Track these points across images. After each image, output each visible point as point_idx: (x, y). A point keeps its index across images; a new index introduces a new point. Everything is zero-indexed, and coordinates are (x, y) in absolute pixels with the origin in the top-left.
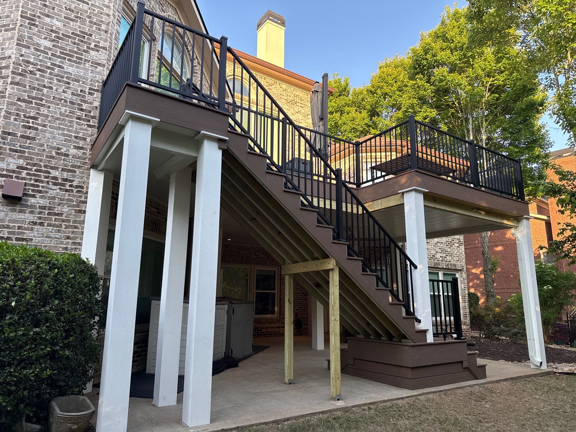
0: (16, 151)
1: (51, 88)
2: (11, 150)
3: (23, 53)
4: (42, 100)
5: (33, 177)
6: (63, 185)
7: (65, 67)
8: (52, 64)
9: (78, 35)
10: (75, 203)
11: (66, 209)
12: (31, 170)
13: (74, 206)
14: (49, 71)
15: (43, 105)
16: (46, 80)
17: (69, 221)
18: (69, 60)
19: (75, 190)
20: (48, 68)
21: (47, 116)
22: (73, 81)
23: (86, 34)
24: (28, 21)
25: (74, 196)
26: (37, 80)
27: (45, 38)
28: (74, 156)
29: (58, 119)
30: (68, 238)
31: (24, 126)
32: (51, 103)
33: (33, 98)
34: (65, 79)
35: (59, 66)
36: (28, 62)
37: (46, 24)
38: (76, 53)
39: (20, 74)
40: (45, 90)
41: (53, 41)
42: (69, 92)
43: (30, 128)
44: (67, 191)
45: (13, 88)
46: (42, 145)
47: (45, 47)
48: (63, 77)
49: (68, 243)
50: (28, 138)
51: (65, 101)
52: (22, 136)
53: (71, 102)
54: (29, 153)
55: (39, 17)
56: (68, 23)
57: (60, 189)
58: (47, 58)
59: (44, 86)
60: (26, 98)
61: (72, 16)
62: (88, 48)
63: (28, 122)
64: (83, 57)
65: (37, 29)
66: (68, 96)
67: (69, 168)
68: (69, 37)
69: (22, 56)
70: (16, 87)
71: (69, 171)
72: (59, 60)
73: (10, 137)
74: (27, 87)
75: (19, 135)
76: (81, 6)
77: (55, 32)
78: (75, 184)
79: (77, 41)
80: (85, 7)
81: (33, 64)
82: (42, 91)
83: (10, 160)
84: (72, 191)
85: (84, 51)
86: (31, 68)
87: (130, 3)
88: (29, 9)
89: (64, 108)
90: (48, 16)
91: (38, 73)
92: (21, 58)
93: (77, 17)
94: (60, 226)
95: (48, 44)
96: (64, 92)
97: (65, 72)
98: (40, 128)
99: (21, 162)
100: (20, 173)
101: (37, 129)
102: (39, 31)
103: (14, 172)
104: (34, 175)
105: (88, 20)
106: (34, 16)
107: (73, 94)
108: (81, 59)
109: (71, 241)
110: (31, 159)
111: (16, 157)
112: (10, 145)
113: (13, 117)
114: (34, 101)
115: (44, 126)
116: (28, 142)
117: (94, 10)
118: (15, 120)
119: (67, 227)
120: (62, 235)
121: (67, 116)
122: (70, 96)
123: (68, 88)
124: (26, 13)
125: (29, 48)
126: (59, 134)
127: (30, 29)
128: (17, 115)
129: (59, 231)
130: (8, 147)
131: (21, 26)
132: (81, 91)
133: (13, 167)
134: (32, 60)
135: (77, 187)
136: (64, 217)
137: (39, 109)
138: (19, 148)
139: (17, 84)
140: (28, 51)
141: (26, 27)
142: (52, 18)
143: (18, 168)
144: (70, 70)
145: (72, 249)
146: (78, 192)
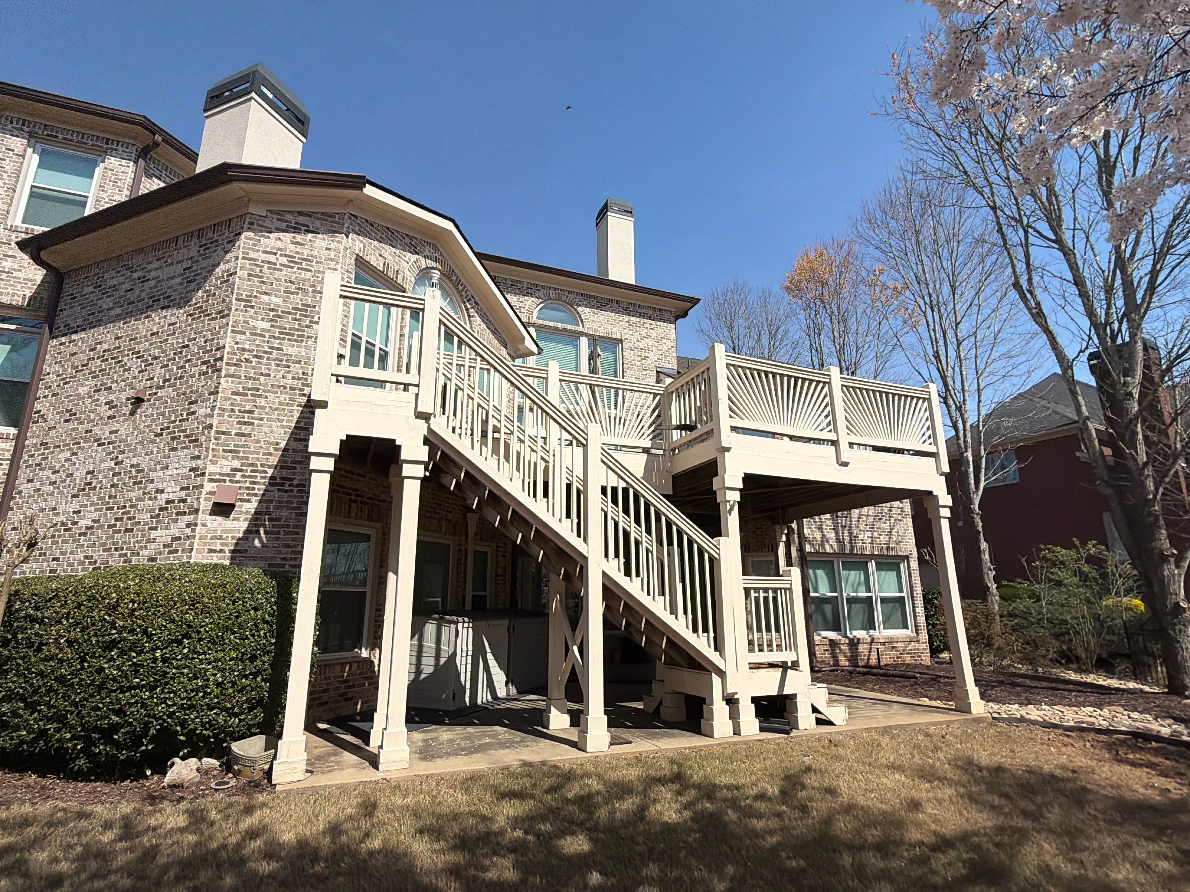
0: (230, 451)
1: (269, 375)
2: (225, 451)
3: (238, 340)
4: (258, 390)
5: (248, 480)
6: (283, 485)
7: (284, 348)
8: (270, 348)
9: (300, 310)
10: (295, 505)
11: (285, 513)
12: (246, 471)
13: (294, 508)
14: (266, 356)
15: (260, 396)
16: (263, 367)
17: (288, 526)
18: (289, 340)
19: (296, 489)
20: (266, 352)
21: (264, 408)
22: (293, 363)
23: (309, 306)
24: (243, 304)
25: (294, 497)
26: (254, 368)
27: (263, 319)
28: (294, 451)
29: (277, 409)
30: (287, 546)
31: (239, 423)
32: (269, 391)
33: (249, 389)
34: (284, 363)
35: (278, 349)
36: (244, 350)
37: (262, 303)
38: (298, 330)
39: (235, 365)
40: (262, 379)
41: (272, 320)
42: (290, 376)
43: (245, 423)
44: (286, 491)
45: (227, 381)
46: (258, 442)
47: (263, 330)
48: (282, 361)
49: (287, 553)
50: (243, 435)
51: (285, 388)
52: (237, 434)
53: (293, 389)
54: (244, 452)
55: (256, 297)
56: (289, 297)
57: (279, 490)
58: (264, 341)
59: (262, 374)
60: (241, 390)
61: (293, 288)
62: (311, 322)
63: (244, 418)
64: (305, 333)
65: (253, 311)
66: (289, 381)
67: (289, 464)
68: (290, 313)
69: (237, 343)
70: (230, 379)
71: (288, 468)
72: (278, 341)
73: (223, 437)
74: (243, 378)
75: (233, 433)
76: (303, 274)
77: (272, 310)
78: (295, 482)
79: (298, 316)
80: (308, 275)
81: (249, 351)
82: (258, 379)
83: (224, 462)
84: (292, 491)
85: (307, 326)
86: (246, 355)
87: (365, 258)
88: (245, 290)
89: (284, 396)
90: (266, 294)
91: (254, 360)
92: (236, 346)
93: (299, 289)
94: (279, 533)
95: (267, 325)
96: (284, 377)
97: (285, 355)
98: (256, 422)
99: (237, 464)
100: (234, 476)
101: (252, 424)
102: (255, 313)
103: (228, 475)
104: (250, 476)
105: (310, 289)
106: (250, 296)
107: (293, 378)
108: (303, 336)
109: (290, 550)
110: (247, 458)
111: (230, 458)
112: (224, 445)
113: (226, 414)
114: (250, 392)
115: (261, 419)
116: (243, 439)
117: (318, 277)
118: (230, 416)
119: (286, 533)
120: (281, 543)
121: (287, 404)
122: (290, 381)
123: (289, 372)
124: (242, 294)
125: (244, 333)
126: (277, 427)
127: (246, 311)
128: (232, 411)
129: (277, 539)
130: (221, 448)
131: (236, 310)
132: (303, 373)
133: (227, 470)
134: (247, 347)
135: (298, 486)
136: (282, 522)
137: (255, 401)
138: (233, 448)
139: (232, 376)
140: (243, 337)
141: (242, 311)
142: (270, 295)
143: (232, 470)
144: (291, 351)
145: (291, 559)
146: (298, 491)
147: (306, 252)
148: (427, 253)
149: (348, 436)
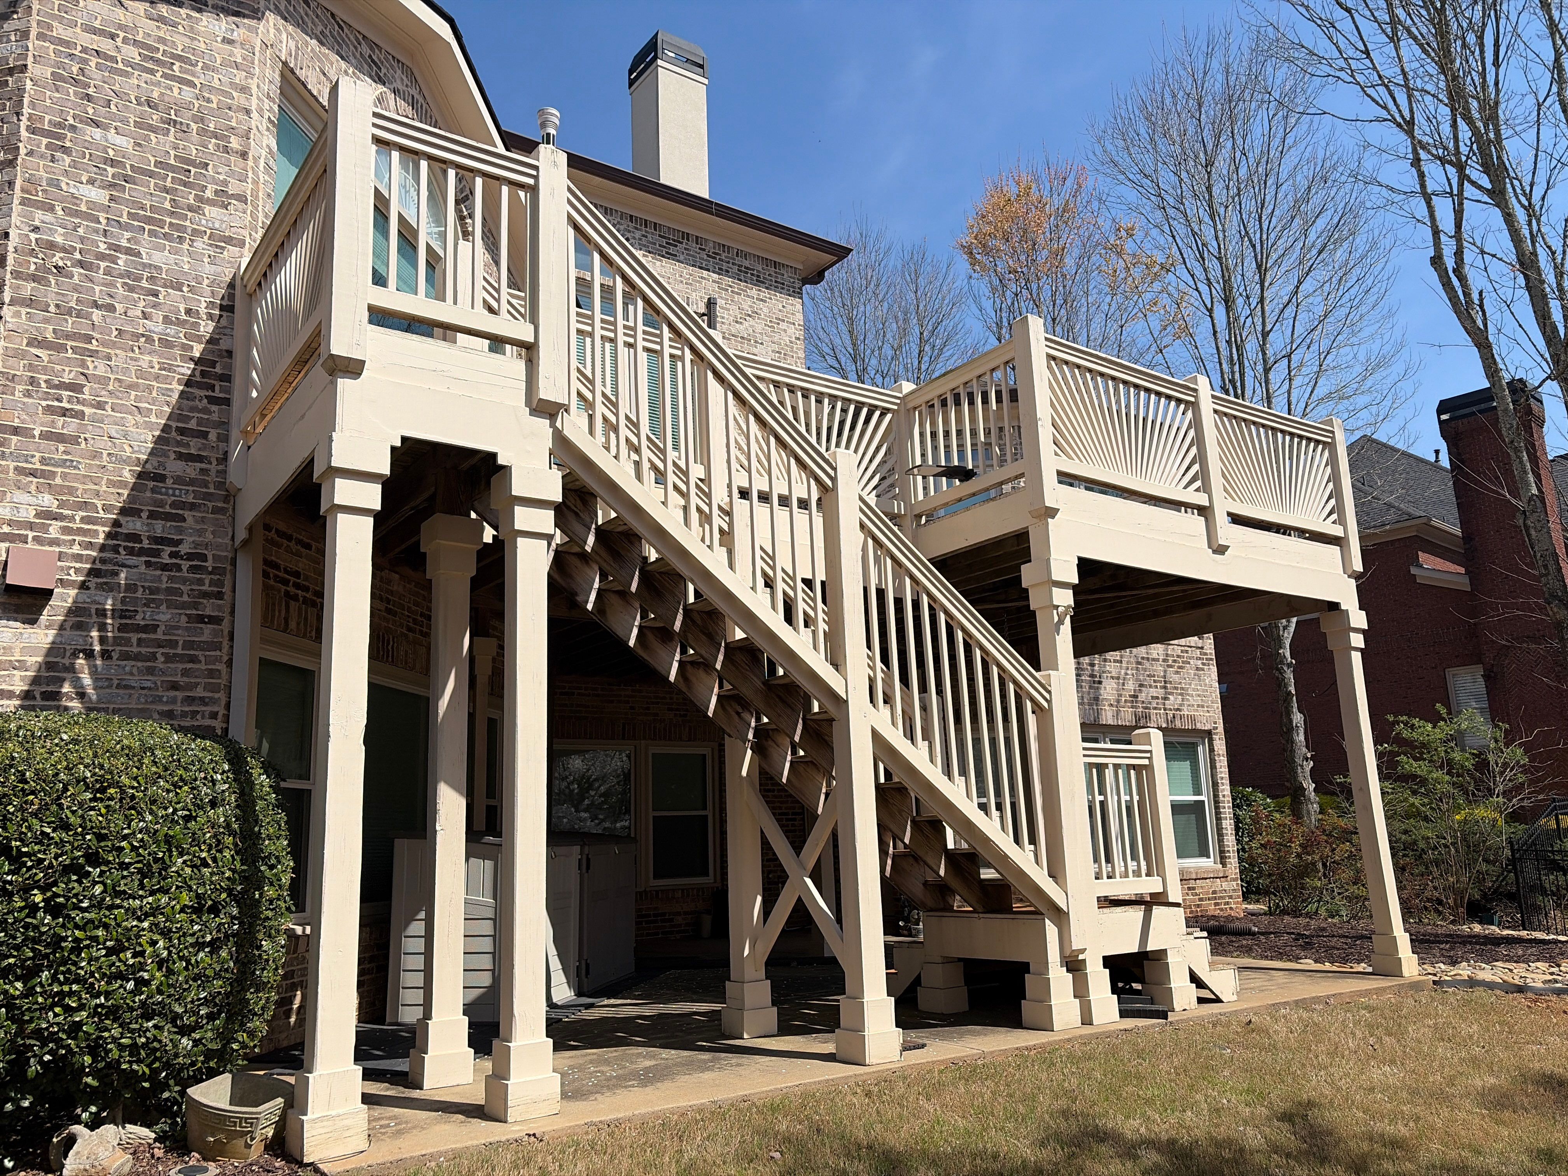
0: (33, 473)
1: (111, 308)
2: (19, 470)
3: (37, 223)
4: (89, 339)
5: (77, 538)
6: (157, 553)
7: (142, 250)
8: (111, 246)
9: (173, 168)
10: (185, 598)
11: (164, 616)
12: (72, 519)
13: (184, 606)
14: (103, 265)
15: (93, 354)
16: (97, 289)
17: (173, 644)
18: (152, 233)
19: (185, 565)
20: (102, 257)
21: (103, 381)
22: (165, 286)
23: (192, 163)
24: (45, 141)
25: (184, 581)
26: (76, 289)
27: (91, 182)
28: (178, 480)
29: (132, 386)
30: (175, 686)
31: (49, 409)
32: (114, 345)
33: (68, 336)
34: (144, 284)
35: (128, 251)
36: (52, 246)
37: (88, 145)
38: (172, 214)
39: (34, 278)
40: (97, 315)
41: (112, 186)
42: (158, 315)
43: (64, 412)
44: (165, 567)
45: (17, 314)
46: (96, 455)
47: (91, 204)
48: (139, 279)
49: (173, 701)
50: (61, 438)
51: (149, 340)
52: (44, 436)
53: (166, 343)
54: (64, 476)
55: (73, 128)
56: (147, 139)
57: (148, 564)
58: (96, 231)
59: (96, 305)
60: (50, 336)
61: (155, 118)
62: (199, 199)
63: (59, 400)
64: (188, 223)
65: (68, 160)
66: (156, 326)
67: (168, 509)
68: (151, 174)
69: (36, 229)
70: (24, 311)
71: (168, 517)
72: (127, 235)
73: (15, 438)
74: (52, 309)
75: (37, 433)
76: (176, 91)
77: (113, 163)
78: (184, 549)
79: (169, 183)
80: (188, 93)
81: (64, 250)
82: (88, 316)
83: (20, 497)
84: (179, 568)
85: (190, 209)
86: (58, 259)
87: (298, 72)
88: (47, 110)
89: (147, 358)
90: (97, 125)
91: (77, 271)
92: (33, 236)
93: (169, 122)
94: (153, 657)
95: (99, 195)
96: (145, 316)
97: (144, 265)
98: (88, 411)
99: (48, 501)
100: (45, 528)
101: (80, 415)
102: (74, 165)
103: (31, 526)
104: (80, 531)
105: (194, 126)
106: (60, 125)
107: (166, 320)
108: (182, 229)
109: (180, 695)
110: (71, 491)
111: (33, 488)
112: (17, 459)
113: (20, 388)
114: (70, 343)
115: (100, 406)
116: (61, 448)
117: (209, 101)
118: (28, 394)
119: (168, 659)
120: (159, 680)
121: (157, 378)
122: (160, 328)
123: (155, 306)
124: (42, 118)
125: (51, 209)
126: (137, 426)
127: (53, 159)
128: (33, 381)
129: (151, 671)
130: (12, 465)
131: (30, 153)
132: (188, 312)
133: (29, 514)
134: (59, 239)
135: (190, 557)
136: (159, 635)
137: (83, 364)
138: (38, 466)
139: (30, 302)
140: (49, 217)
141: (42, 156)
142: (105, 127)
143: (37, 515)
144: (158, 258)
145: (184, 714)
146: (192, 569)
147: (180, 43)
148: (398, 85)
149: (404, 439)
